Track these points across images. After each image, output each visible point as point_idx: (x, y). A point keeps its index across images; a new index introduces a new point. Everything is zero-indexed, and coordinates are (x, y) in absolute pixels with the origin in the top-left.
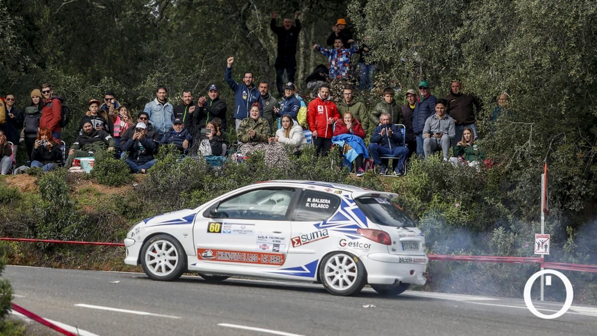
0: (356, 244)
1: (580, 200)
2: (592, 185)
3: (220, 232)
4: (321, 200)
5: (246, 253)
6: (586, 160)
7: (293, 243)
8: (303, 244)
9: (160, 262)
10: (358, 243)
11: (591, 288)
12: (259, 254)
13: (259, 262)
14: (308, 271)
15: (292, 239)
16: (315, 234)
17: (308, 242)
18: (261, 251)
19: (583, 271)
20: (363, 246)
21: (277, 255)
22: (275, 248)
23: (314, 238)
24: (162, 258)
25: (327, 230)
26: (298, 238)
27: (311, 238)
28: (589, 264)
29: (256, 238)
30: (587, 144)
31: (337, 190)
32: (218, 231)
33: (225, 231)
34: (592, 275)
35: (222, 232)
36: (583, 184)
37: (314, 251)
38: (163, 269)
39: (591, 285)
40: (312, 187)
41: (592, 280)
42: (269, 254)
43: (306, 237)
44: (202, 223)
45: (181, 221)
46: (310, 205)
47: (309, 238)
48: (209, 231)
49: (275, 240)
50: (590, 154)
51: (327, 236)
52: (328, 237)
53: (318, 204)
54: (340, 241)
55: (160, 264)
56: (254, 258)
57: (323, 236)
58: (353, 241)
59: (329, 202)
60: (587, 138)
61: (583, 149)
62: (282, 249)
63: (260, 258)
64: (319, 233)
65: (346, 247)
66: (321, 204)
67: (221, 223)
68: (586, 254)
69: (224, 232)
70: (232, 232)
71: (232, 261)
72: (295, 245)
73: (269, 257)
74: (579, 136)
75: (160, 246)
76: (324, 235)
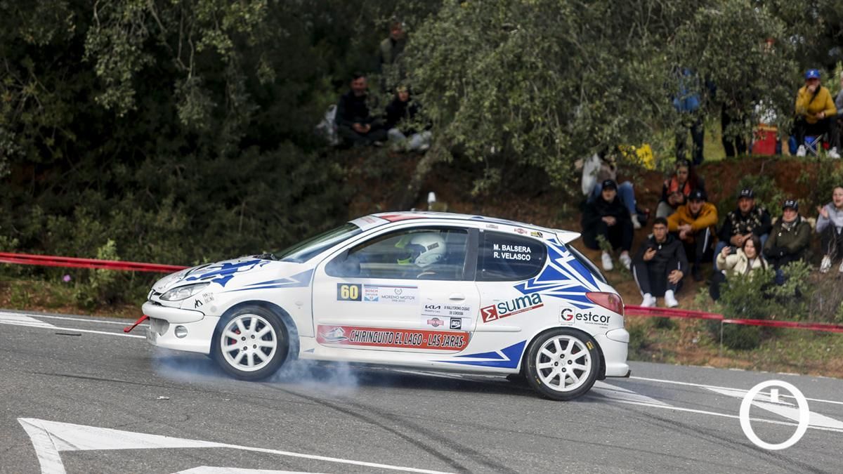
0: (588, 317)
1: (6, 161)
2: (23, 140)
3: (359, 299)
4: (516, 247)
5: (404, 331)
6: (15, 105)
7: (485, 316)
8: (501, 317)
9: (245, 348)
10: (590, 315)
11: (18, 286)
12: (426, 334)
13: (424, 346)
14: (506, 359)
15: (482, 310)
16: (520, 302)
17: (510, 315)
18: (430, 328)
19: (8, 262)
20: (598, 319)
21: (456, 334)
22: (454, 323)
23: (519, 308)
24: (249, 343)
25: (538, 295)
26: (492, 308)
27: (515, 308)
28: (17, 253)
29: (421, 309)
30: (17, 82)
31: (533, 231)
32: (356, 297)
33: (367, 297)
34: (20, 268)
35: (363, 299)
36: (11, 139)
37: (517, 328)
38: (250, 360)
39: (19, 282)
40: (493, 227)
41: (22, 275)
42: (443, 333)
43: (506, 306)
44: (327, 285)
45: (287, 281)
46: (500, 255)
47: (511, 307)
48: (339, 298)
49: (453, 310)
50: (21, 97)
51: (539, 304)
52: (542, 305)
53: (513, 254)
54: (562, 312)
55: (245, 352)
56: (417, 339)
57: (534, 305)
58: (583, 312)
59: (529, 250)
60: (16, 74)
61: (11, 89)
62: (466, 326)
63: (425, 339)
64: (526, 300)
65: (572, 321)
66: (518, 253)
67: (359, 286)
68: (13, 238)
69: (366, 299)
70: (380, 299)
71: (377, 345)
72: (487, 319)
73: (442, 338)
74: (5, 71)
75: (247, 323)
76: (535, 303)
